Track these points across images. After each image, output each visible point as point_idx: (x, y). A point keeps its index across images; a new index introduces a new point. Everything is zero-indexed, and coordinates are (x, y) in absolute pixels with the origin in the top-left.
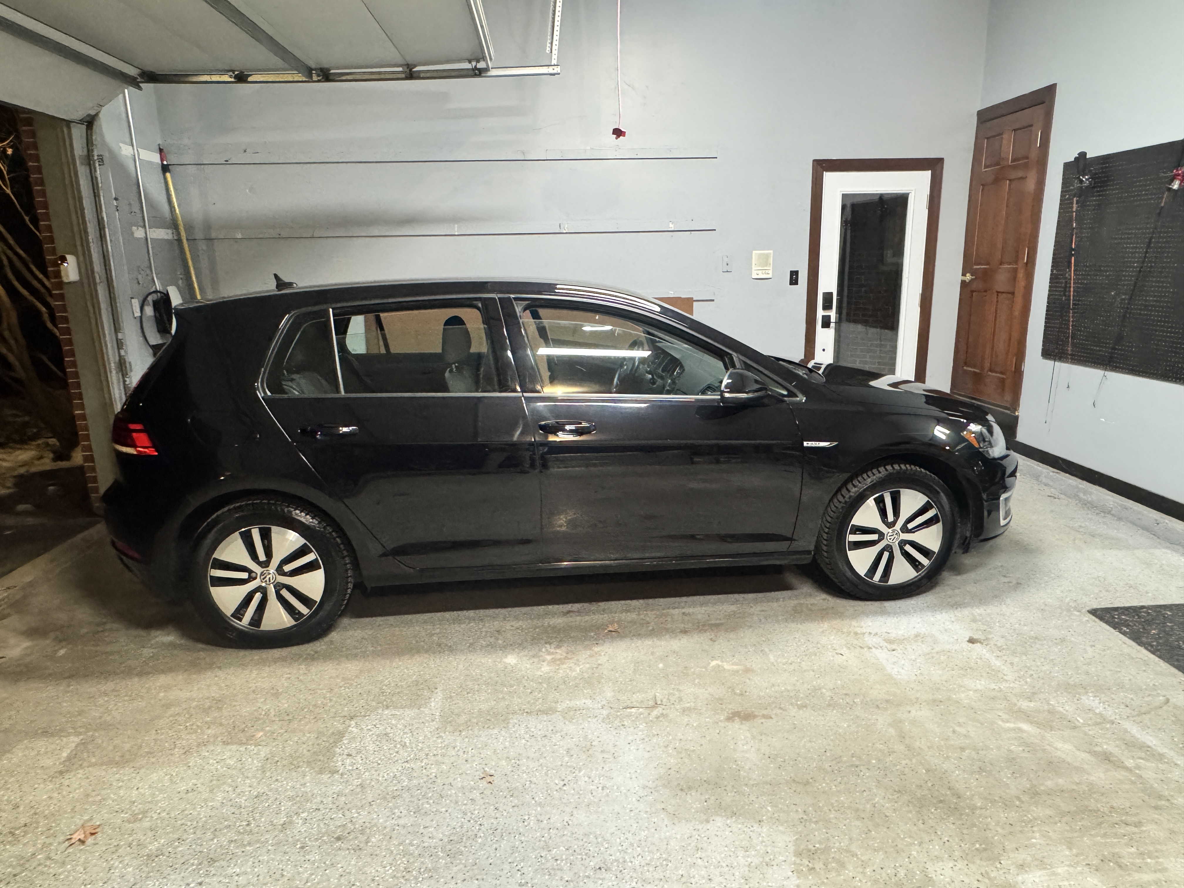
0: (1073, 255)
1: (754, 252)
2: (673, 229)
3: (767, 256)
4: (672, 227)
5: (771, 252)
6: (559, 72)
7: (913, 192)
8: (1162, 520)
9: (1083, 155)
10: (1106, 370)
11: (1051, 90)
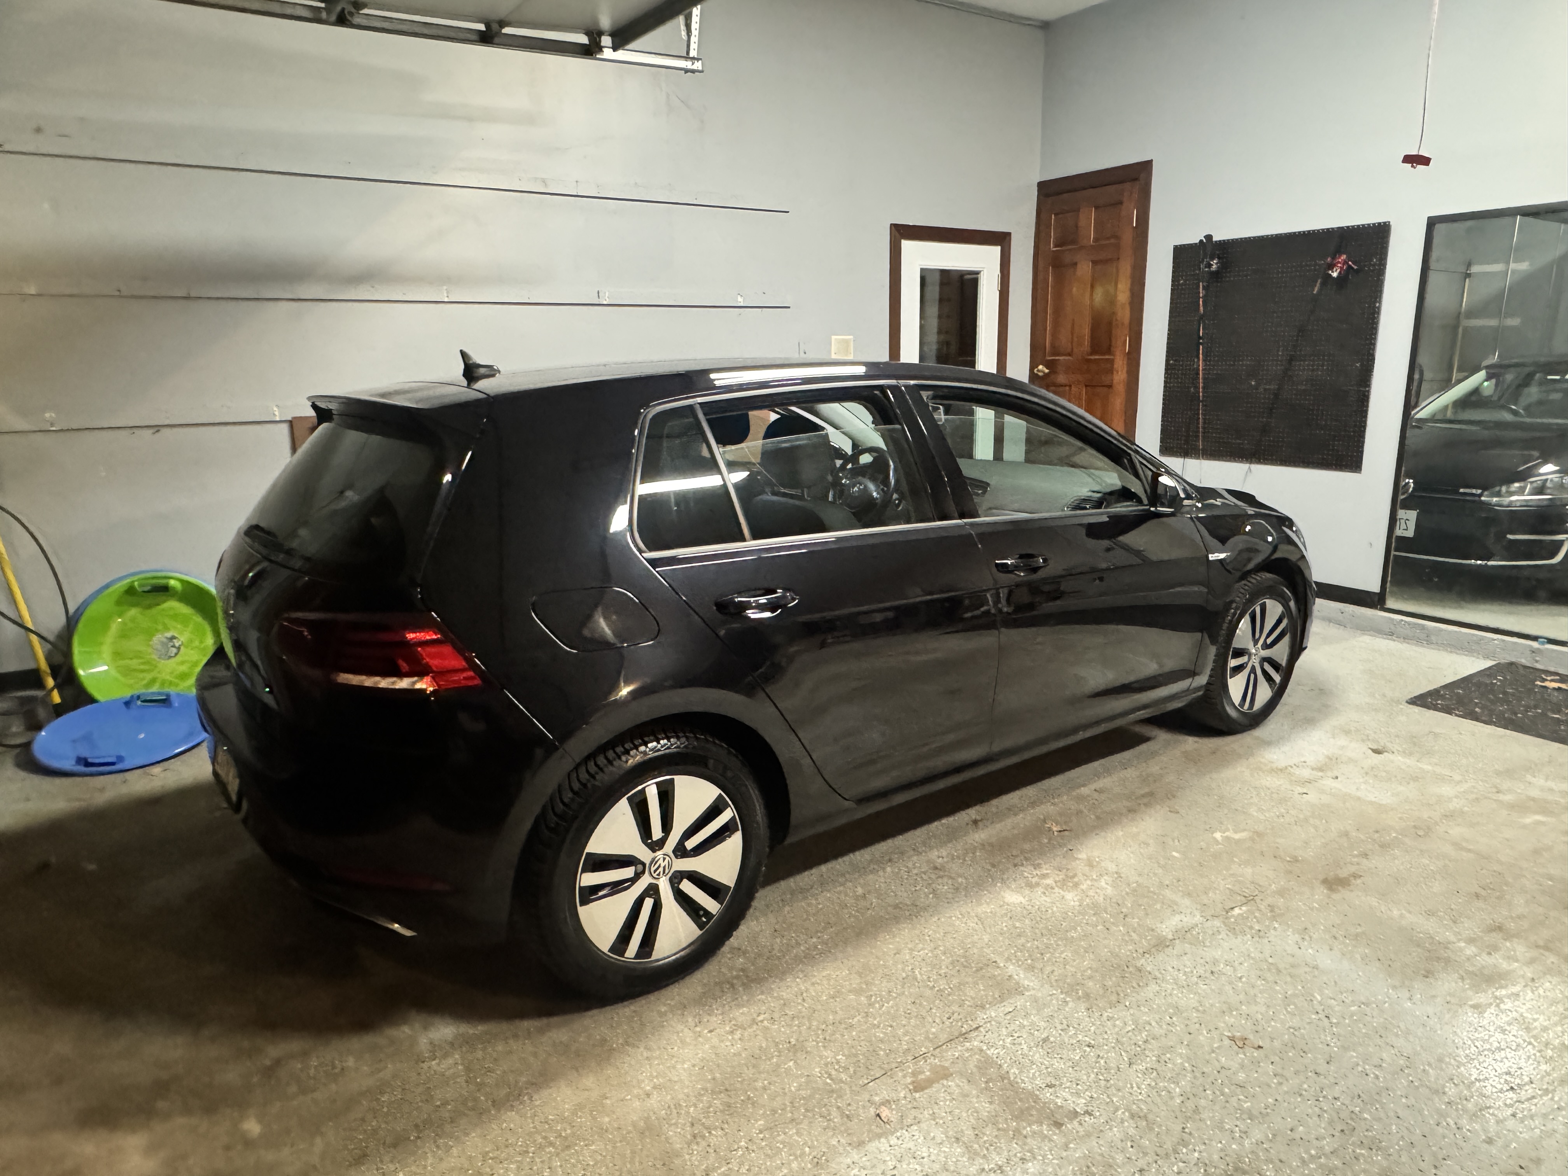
0: (1201, 344)
1: (834, 337)
2: (742, 304)
3: (847, 342)
4: (740, 301)
5: (851, 337)
6: (700, 68)
7: (985, 270)
8: (1347, 609)
9: (1209, 237)
10: (1251, 463)
11: (1146, 167)
